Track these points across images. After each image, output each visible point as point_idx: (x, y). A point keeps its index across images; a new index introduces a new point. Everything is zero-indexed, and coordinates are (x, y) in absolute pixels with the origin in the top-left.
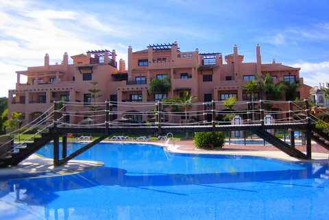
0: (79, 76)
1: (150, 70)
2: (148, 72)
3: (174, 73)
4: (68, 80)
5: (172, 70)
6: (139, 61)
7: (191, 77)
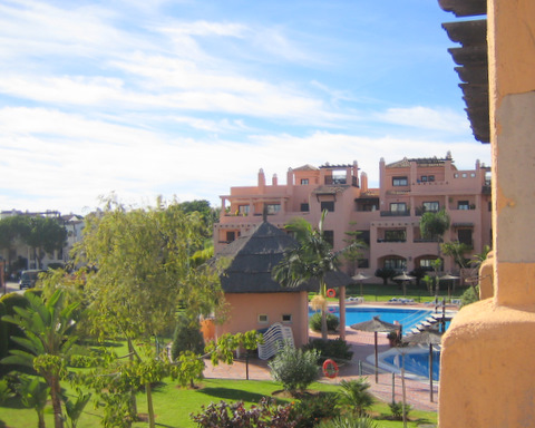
0: (315, 206)
1: (415, 197)
2: (412, 199)
3: (450, 201)
4: (294, 210)
5: (447, 198)
6: (394, 178)
7: (473, 207)
